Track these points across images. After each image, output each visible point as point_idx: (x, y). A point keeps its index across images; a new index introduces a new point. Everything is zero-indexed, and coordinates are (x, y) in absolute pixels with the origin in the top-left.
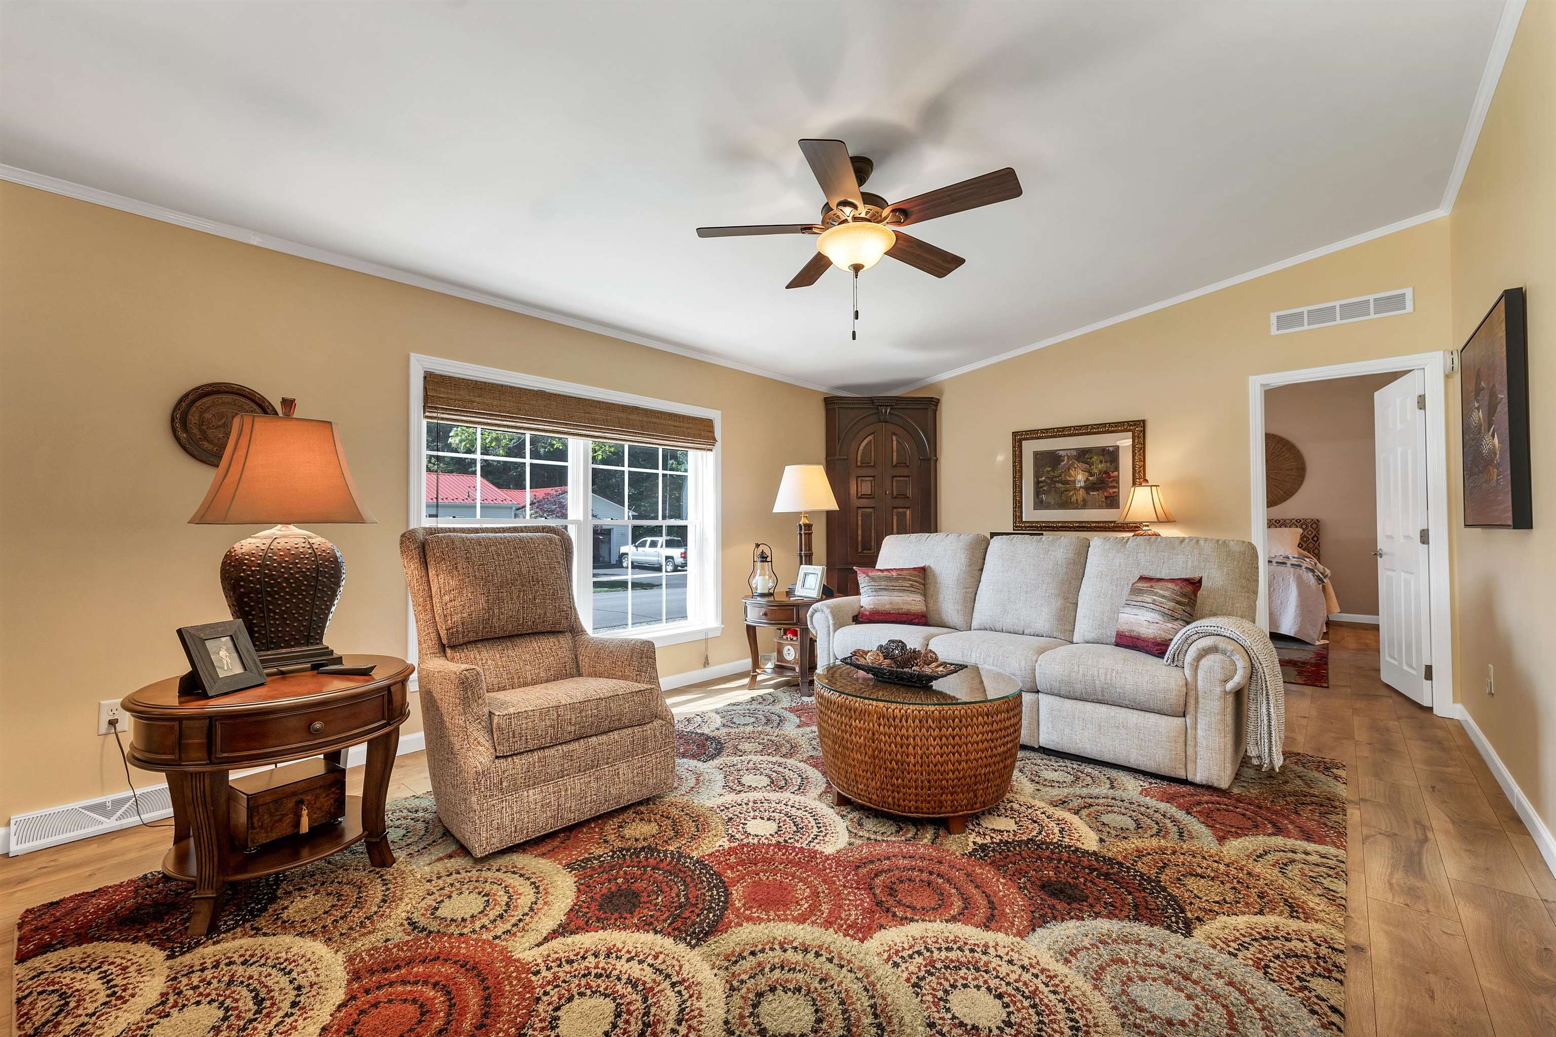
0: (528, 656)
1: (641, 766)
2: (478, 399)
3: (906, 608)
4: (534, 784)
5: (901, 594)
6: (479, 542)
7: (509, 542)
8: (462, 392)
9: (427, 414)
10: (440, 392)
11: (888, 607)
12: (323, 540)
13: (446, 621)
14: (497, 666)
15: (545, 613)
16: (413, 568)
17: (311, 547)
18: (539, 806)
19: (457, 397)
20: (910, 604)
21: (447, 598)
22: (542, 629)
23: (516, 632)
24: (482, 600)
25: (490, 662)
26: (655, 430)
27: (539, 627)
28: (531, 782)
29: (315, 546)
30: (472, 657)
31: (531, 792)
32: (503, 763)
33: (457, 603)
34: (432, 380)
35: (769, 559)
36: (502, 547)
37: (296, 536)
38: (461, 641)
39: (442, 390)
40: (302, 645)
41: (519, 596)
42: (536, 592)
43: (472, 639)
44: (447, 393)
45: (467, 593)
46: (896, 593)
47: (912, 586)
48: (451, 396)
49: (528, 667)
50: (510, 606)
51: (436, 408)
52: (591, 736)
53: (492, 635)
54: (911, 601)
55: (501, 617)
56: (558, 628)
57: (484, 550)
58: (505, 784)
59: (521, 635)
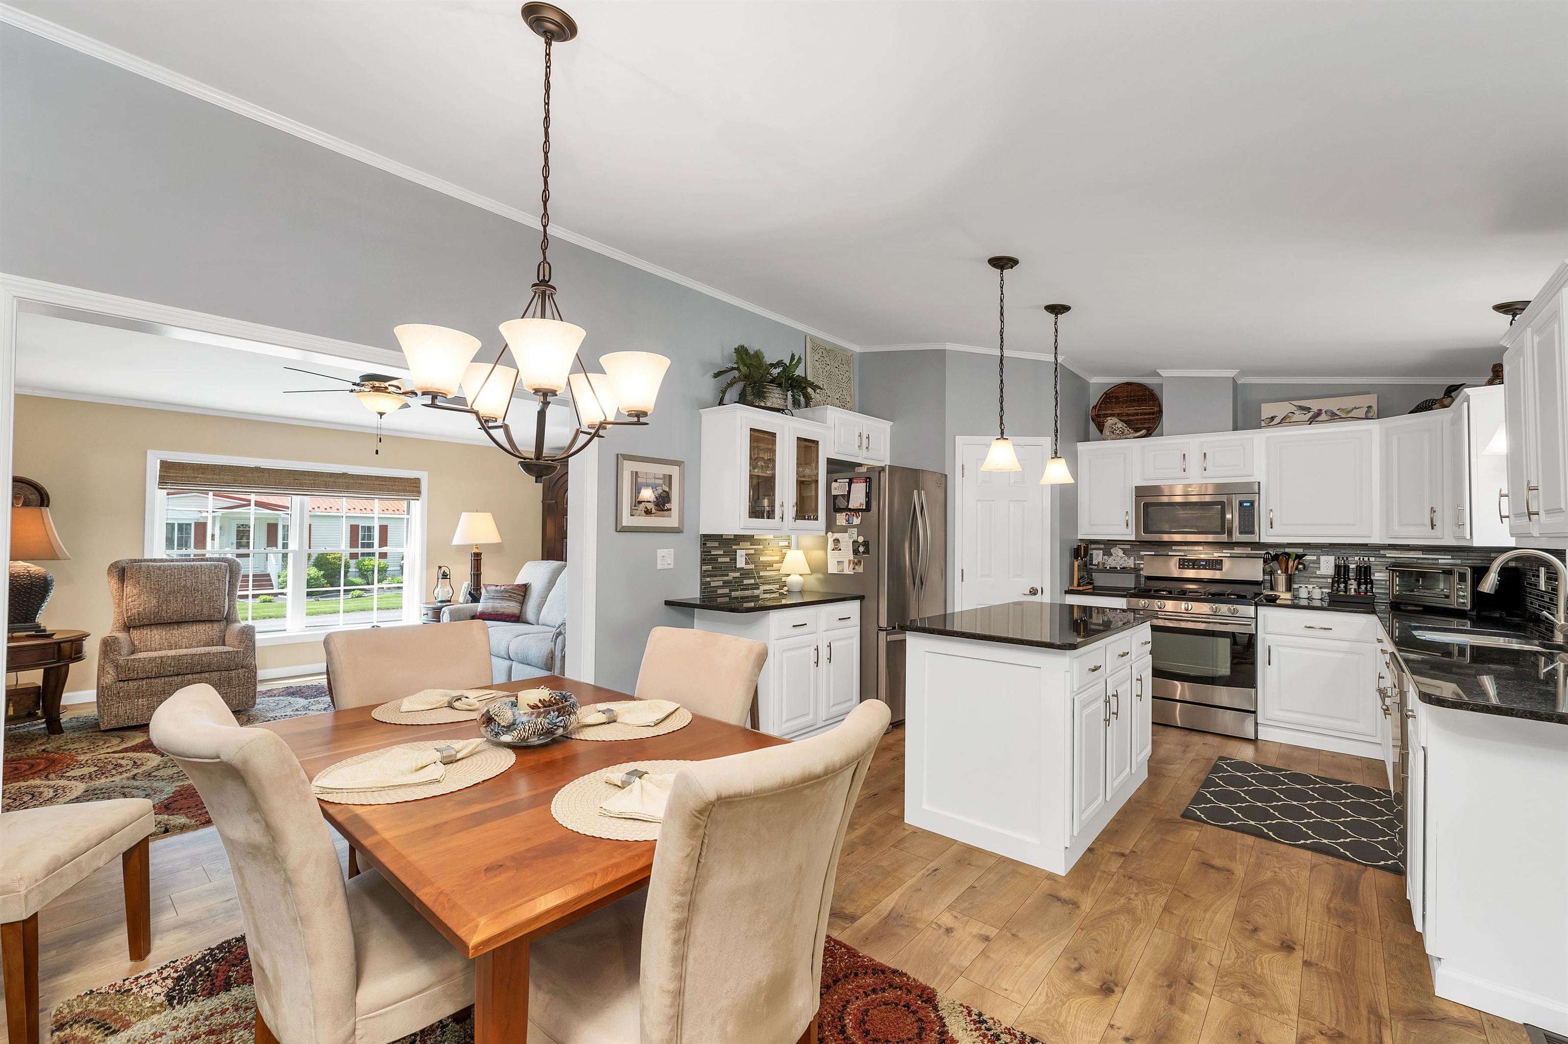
0: (186, 634)
1: (227, 693)
2: (200, 476)
3: (501, 610)
4: (143, 696)
5: (501, 602)
6: (159, 568)
7: (182, 567)
8: (188, 472)
9: (160, 487)
10: (170, 473)
11: (490, 610)
12: (39, 568)
13: (127, 613)
14: (161, 638)
15: (202, 610)
16: (114, 583)
17: (28, 572)
18: (145, 708)
19: (184, 475)
20: (505, 608)
21: (130, 600)
22: (201, 619)
23: (181, 620)
24: (154, 602)
25: (156, 636)
26: (360, 488)
27: (198, 617)
28: (140, 695)
29: (31, 572)
30: (145, 633)
31: (140, 700)
32: (122, 684)
33: (136, 603)
34: (166, 466)
35: (448, 577)
36: (176, 571)
37: (21, 566)
38: (138, 624)
39: (172, 471)
40: (20, 622)
41: (182, 599)
42: (196, 597)
43: (146, 623)
44: (176, 473)
45: (144, 597)
46: (498, 601)
47: (510, 596)
48: (178, 475)
49: (184, 640)
50: (175, 605)
51: (166, 483)
52: (188, 674)
53: (162, 621)
54: (511, 607)
55: (169, 611)
56: (213, 618)
57: (161, 572)
58: (121, 694)
59: (183, 622)
